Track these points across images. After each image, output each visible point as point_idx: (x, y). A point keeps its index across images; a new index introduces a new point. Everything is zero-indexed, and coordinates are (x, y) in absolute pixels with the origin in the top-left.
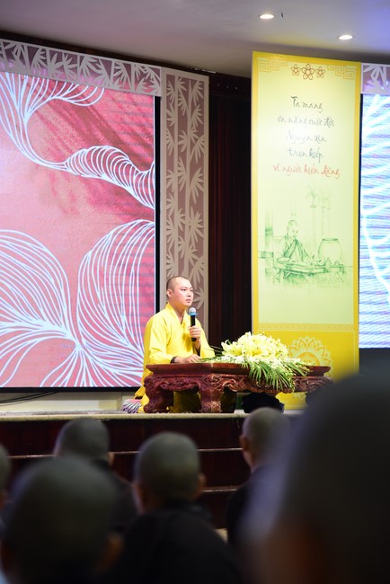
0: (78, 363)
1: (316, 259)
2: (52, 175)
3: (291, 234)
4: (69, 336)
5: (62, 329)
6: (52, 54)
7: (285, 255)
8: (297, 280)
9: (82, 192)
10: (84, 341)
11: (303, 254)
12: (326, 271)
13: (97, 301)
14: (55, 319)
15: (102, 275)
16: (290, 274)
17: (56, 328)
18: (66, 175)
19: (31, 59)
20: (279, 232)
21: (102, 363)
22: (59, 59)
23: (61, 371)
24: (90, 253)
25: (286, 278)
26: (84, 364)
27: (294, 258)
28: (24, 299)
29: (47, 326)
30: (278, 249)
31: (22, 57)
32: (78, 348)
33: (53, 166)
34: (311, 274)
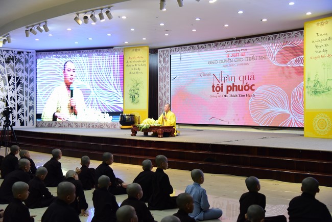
0: (291, 121)
1: (325, 86)
2: (283, 68)
3: (316, 79)
4: (288, 112)
5: (286, 111)
6: (282, 35)
7: (314, 86)
8: (318, 94)
9: (293, 71)
10: (293, 114)
11: (321, 86)
12: (329, 90)
13: (298, 102)
14: (283, 107)
15: (300, 95)
16: (316, 92)
17: (284, 110)
18: (288, 67)
19: (275, 38)
20: (312, 79)
21: (300, 120)
22: (285, 35)
23: (285, 122)
24: (295, 89)
25: (315, 94)
26: (293, 120)
27: (317, 87)
28: (274, 103)
29: (281, 110)
30: (312, 85)
31: (272, 39)
32: (291, 116)
33: (283, 65)
34: (323, 92)
